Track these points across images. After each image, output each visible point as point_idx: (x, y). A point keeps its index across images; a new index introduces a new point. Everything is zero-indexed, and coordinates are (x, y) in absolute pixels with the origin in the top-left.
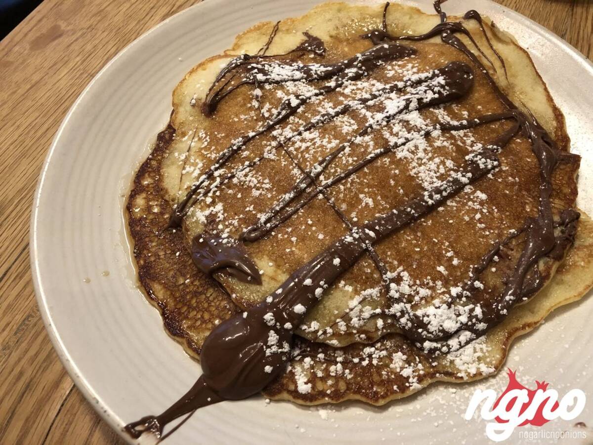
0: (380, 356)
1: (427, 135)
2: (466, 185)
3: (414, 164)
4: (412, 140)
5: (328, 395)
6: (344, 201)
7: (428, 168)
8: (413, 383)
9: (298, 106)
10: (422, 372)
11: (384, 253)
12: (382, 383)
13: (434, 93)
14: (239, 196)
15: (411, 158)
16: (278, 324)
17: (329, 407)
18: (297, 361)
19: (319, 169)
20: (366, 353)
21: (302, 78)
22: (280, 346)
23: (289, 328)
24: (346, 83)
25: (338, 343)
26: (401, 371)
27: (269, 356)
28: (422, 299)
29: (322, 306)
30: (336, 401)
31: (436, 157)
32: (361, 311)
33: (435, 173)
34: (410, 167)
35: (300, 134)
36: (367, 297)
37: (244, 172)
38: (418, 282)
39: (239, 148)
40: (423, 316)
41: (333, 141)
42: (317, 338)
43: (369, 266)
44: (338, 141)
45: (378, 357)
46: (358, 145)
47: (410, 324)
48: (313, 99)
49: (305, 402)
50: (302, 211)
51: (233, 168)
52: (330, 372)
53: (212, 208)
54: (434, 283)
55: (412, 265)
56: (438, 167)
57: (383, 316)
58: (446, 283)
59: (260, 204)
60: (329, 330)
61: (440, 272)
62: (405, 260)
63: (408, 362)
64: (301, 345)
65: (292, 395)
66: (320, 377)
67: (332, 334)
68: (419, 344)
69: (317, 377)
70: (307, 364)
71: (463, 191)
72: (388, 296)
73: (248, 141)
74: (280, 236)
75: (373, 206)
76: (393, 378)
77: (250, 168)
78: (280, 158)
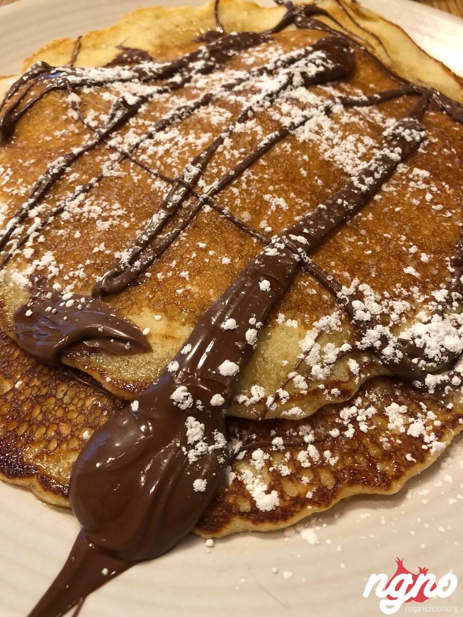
0: (367, 416)
1: (328, 111)
2: (398, 163)
3: (324, 146)
4: (312, 117)
5: (310, 501)
6: (243, 209)
7: (343, 149)
8: (431, 442)
9: (138, 105)
10: (437, 423)
11: (326, 264)
12: (386, 456)
13: (318, 66)
14: (77, 235)
15: (318, 140)
16: (199, 402)
17: (314, 521)
18: (240, 461)
19: (195, 170)
20: (346, 418)
21: (134, 77)
22: (210, 440)
23: (220, 404)
24: (195, 77)
25: (300, 411)
26: (406, 429)
27: (195, 462)
28: (401, 315)
29: (260, 359)
30: (327, 506)
31: (349, 135)
32: (322, 353)
33: (355, 153)
34: (321, 151)
35: (151, 136)
36: (323, 329)
37: (77, 201)
38: (387, 294)
39: (62, 171)
40: (413, 339)
41: (202, 135)
42: (266, 410)
43: (311, 285)
44: (209, 134)
45: (365, 418)
46: (240, 135)
47: (400, 354)
48: (156, 96)
49: (276, 524)
50: (185, 234)
51: (58, 200)
52: (300, 463)
53: (36, 262)
54: (408, 291)
55: (370, 274)
56: (356, 145)
57: (355, 353)
58: (424, 288)
59: (114, 238)
60: (283, 393)
61: (409, 275)
62: (357, 268)
63: (411, 414)
64: (240, 431)
65: (249, 519)
66: (288, 475)
67: (288, 398)
68: (418, 382)
69: (282, 476)
70: (259, 461)
71: (397, 171)
72: (353, 321)
73: (73, 160)
74: (160, 276)
75: (287, 208)
76: (400, 445)
77: (86, 194)
78: (129, 173)
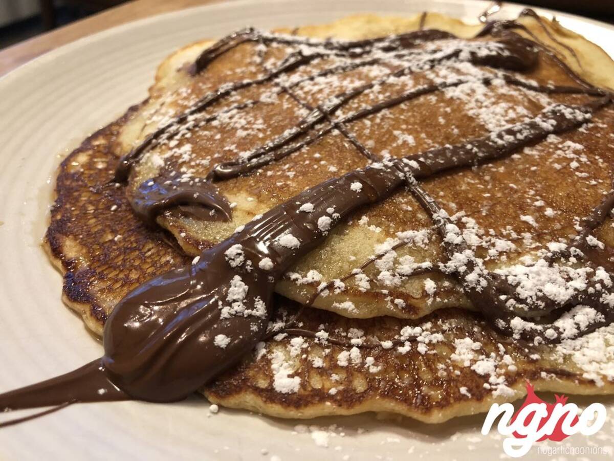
0: (431, 341)
1: (487, 82)
2: (549, 133)
3: (473, 104)
4: (467, 82)
5: (331, 398)
6: (370, 138)
7: (492, 111)
8: (496, 384)
9: (312, 57)
10: (512, 368)
11: (434, 192)
12: (436, 383)
13: (490, 50)
14: (218, 137)
15: (467, 100)
16: (249, 262)
17: (332, 427)
18: (276, 341)
19: (336, 101)
20: (406, 335)
22: (250, 304)
23: (267, 268)
24: (375, 51)
25: (354, 308)
26: (471, 365)
27: (226, 319)
28: (501, 253)
30: (348, 410)
31: (502, 102)
32: (396, 262)
33: (502, 116)
34: (467, 108)
35: (312, 79)
36: (406, 240)
37: (229, 114)
38: (492, 232)
39: (227, 93)
40: (507, 276)
41: (357, 81)
42: (316, 295)
43: (409, 203)
44: (363, 82)
45: (427, 341)
46: (391, 85)
47: (484, 283)
48: (333, 57)
49: (286, 408)
50: (307, 148)
51: (215, 112)
52: (337, 360)
53: (175, 150)
54: (519, 235)
55: (480, 212)
56: (506, 111)
57: (434, 273)
58: (539, 237)
61: (525, 223)
62: (468, 204)
63: (484, 352)
64: (288, 315)
65: (261, 396)
66: (318, 368)
67: (343, 289)
68: (501, 321)
69: (312, 367)
70: (296, 347)
71: (546, 140)
72: (443, 243)
73: (240, 87)
74: (269, 173)
75: (414, 145)
76: (458, 376)
77: (239, 111)
78: (282, 102)
